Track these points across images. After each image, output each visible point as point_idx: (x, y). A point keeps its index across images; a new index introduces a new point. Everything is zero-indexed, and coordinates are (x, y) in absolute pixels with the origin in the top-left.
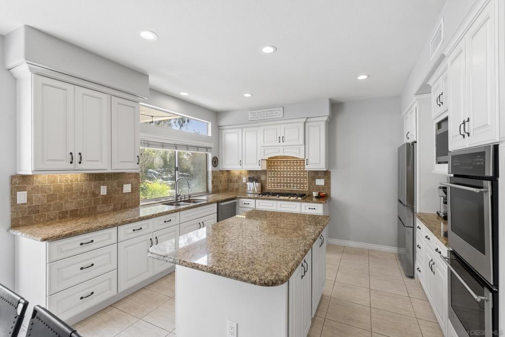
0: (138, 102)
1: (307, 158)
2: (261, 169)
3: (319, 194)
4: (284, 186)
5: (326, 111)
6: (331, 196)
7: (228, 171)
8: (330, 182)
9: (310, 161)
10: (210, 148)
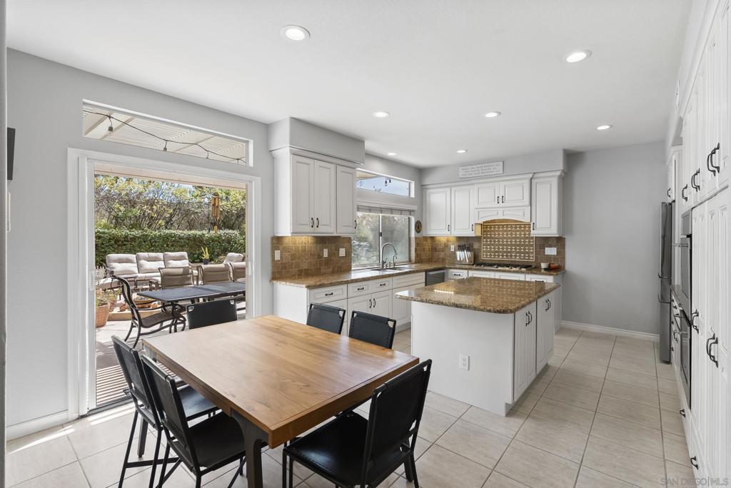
0: (354, 168)
1: (533, 221)
2: (474, 235)
3: (549, 266)
4: (503, 256)
5: (560, 165)
6: (566, 268)
7: (432, 238)
8: (564, 251)
9: (538, 225)
10: (413, 211)
